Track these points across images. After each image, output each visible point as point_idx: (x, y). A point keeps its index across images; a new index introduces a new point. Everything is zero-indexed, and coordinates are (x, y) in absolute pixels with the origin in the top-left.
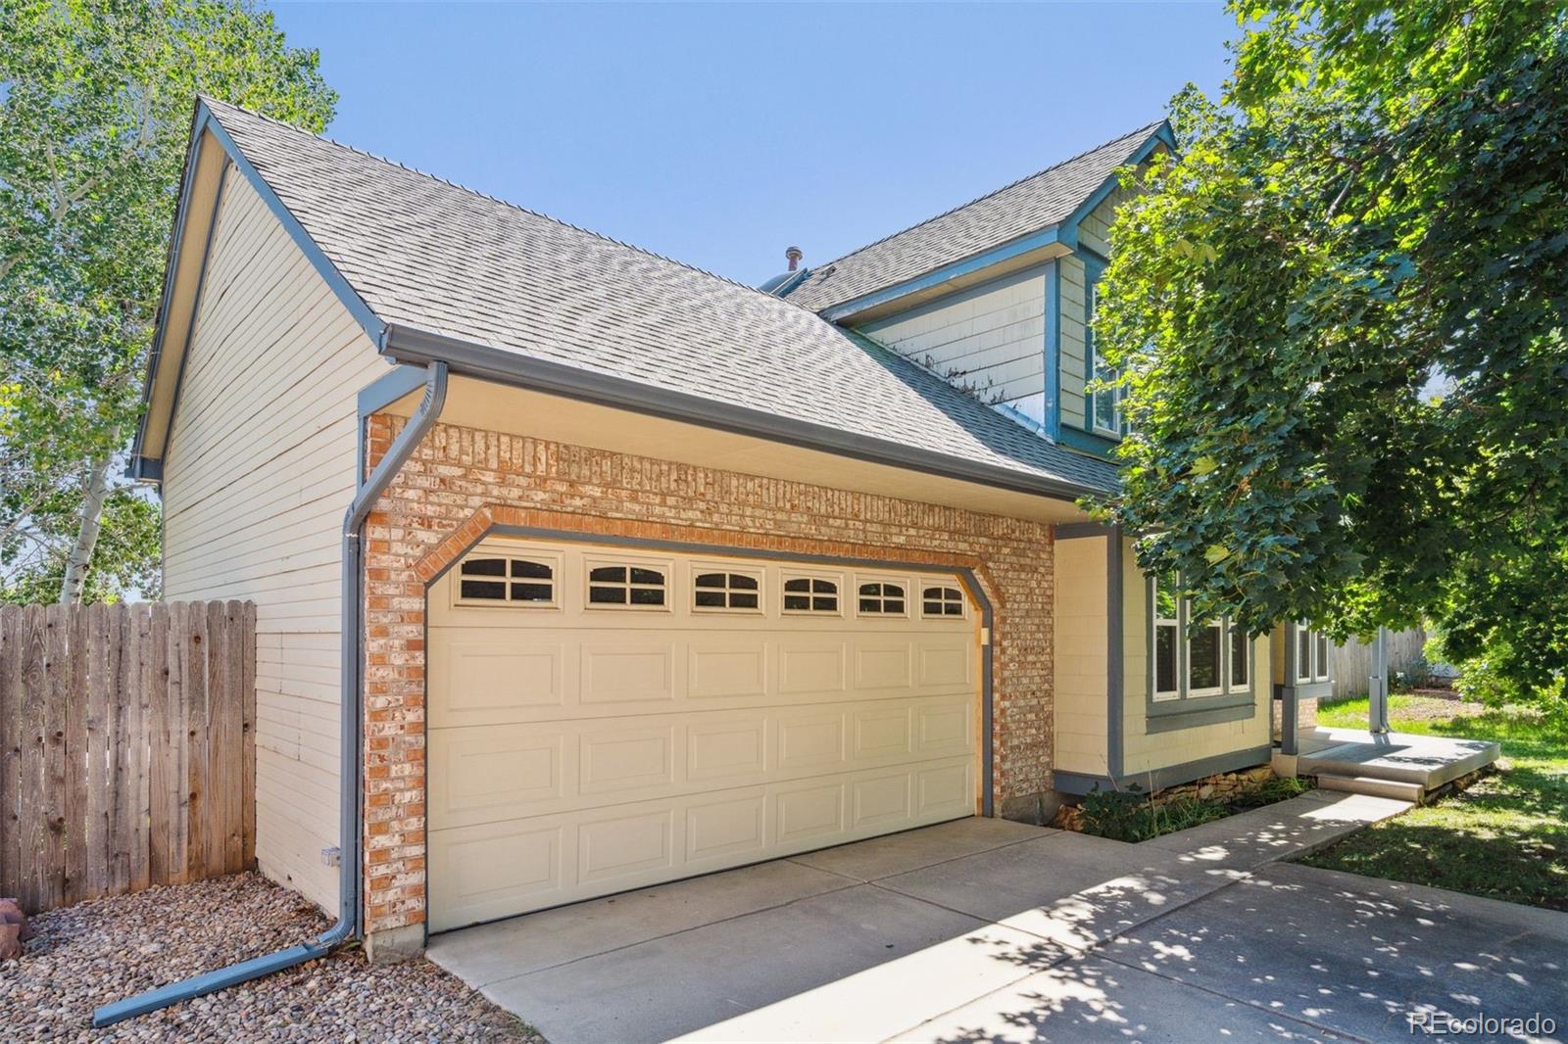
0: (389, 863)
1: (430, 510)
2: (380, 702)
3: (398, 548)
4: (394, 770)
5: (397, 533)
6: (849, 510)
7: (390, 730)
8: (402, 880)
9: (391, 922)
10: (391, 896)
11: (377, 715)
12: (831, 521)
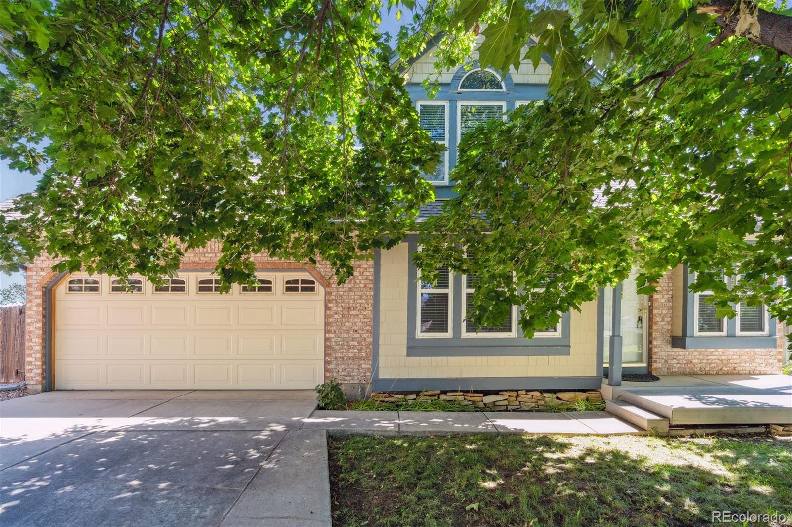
0: (31, 365)
1: (44, 266)
2: (29, 321)
3: (34, 277)
4: (33, 340)
5: (34, 273)
6: (217, 249)
7: (32, 328)
8: (34, 371)
9: (32, 382)
10: (32, 375)
11: (29, 324)
12: (207, 255)
